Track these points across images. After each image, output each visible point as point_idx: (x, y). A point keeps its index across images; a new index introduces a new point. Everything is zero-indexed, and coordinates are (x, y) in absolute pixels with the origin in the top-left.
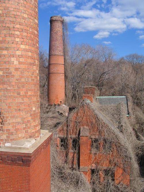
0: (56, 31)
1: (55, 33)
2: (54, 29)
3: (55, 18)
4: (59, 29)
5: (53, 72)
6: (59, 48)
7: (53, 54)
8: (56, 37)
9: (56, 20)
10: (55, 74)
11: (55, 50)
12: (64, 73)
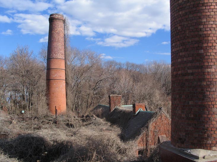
0: (58, 31)
1: (57, 33)
2: (56, 29)
3: (57, 16)
4: (61, 29)
5: (55, 79)
6: (61, 51)
7: (55, 57)
8: (58, 39)
9: (58, 19)
10: (57, 80)
11: (57, 53)
12: (65, 79)
